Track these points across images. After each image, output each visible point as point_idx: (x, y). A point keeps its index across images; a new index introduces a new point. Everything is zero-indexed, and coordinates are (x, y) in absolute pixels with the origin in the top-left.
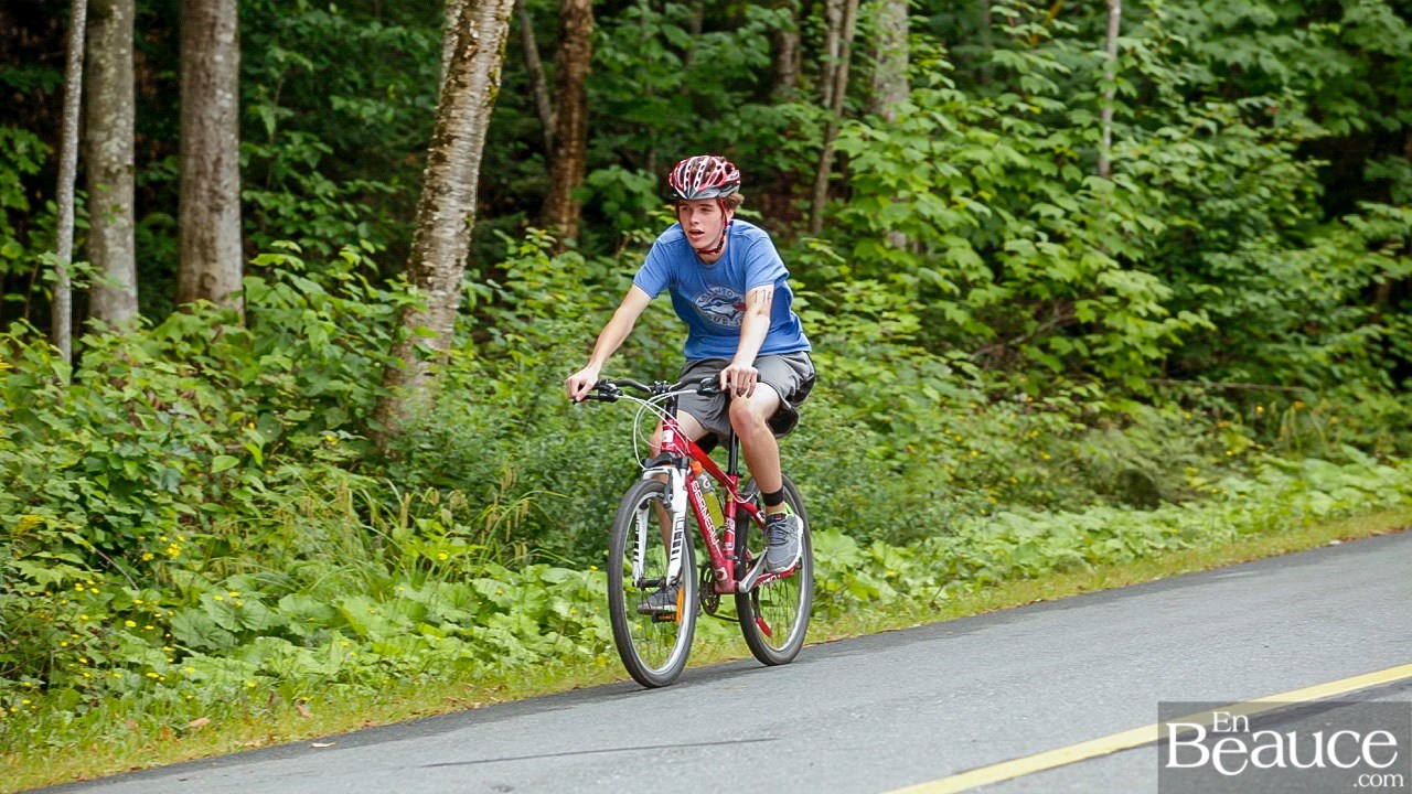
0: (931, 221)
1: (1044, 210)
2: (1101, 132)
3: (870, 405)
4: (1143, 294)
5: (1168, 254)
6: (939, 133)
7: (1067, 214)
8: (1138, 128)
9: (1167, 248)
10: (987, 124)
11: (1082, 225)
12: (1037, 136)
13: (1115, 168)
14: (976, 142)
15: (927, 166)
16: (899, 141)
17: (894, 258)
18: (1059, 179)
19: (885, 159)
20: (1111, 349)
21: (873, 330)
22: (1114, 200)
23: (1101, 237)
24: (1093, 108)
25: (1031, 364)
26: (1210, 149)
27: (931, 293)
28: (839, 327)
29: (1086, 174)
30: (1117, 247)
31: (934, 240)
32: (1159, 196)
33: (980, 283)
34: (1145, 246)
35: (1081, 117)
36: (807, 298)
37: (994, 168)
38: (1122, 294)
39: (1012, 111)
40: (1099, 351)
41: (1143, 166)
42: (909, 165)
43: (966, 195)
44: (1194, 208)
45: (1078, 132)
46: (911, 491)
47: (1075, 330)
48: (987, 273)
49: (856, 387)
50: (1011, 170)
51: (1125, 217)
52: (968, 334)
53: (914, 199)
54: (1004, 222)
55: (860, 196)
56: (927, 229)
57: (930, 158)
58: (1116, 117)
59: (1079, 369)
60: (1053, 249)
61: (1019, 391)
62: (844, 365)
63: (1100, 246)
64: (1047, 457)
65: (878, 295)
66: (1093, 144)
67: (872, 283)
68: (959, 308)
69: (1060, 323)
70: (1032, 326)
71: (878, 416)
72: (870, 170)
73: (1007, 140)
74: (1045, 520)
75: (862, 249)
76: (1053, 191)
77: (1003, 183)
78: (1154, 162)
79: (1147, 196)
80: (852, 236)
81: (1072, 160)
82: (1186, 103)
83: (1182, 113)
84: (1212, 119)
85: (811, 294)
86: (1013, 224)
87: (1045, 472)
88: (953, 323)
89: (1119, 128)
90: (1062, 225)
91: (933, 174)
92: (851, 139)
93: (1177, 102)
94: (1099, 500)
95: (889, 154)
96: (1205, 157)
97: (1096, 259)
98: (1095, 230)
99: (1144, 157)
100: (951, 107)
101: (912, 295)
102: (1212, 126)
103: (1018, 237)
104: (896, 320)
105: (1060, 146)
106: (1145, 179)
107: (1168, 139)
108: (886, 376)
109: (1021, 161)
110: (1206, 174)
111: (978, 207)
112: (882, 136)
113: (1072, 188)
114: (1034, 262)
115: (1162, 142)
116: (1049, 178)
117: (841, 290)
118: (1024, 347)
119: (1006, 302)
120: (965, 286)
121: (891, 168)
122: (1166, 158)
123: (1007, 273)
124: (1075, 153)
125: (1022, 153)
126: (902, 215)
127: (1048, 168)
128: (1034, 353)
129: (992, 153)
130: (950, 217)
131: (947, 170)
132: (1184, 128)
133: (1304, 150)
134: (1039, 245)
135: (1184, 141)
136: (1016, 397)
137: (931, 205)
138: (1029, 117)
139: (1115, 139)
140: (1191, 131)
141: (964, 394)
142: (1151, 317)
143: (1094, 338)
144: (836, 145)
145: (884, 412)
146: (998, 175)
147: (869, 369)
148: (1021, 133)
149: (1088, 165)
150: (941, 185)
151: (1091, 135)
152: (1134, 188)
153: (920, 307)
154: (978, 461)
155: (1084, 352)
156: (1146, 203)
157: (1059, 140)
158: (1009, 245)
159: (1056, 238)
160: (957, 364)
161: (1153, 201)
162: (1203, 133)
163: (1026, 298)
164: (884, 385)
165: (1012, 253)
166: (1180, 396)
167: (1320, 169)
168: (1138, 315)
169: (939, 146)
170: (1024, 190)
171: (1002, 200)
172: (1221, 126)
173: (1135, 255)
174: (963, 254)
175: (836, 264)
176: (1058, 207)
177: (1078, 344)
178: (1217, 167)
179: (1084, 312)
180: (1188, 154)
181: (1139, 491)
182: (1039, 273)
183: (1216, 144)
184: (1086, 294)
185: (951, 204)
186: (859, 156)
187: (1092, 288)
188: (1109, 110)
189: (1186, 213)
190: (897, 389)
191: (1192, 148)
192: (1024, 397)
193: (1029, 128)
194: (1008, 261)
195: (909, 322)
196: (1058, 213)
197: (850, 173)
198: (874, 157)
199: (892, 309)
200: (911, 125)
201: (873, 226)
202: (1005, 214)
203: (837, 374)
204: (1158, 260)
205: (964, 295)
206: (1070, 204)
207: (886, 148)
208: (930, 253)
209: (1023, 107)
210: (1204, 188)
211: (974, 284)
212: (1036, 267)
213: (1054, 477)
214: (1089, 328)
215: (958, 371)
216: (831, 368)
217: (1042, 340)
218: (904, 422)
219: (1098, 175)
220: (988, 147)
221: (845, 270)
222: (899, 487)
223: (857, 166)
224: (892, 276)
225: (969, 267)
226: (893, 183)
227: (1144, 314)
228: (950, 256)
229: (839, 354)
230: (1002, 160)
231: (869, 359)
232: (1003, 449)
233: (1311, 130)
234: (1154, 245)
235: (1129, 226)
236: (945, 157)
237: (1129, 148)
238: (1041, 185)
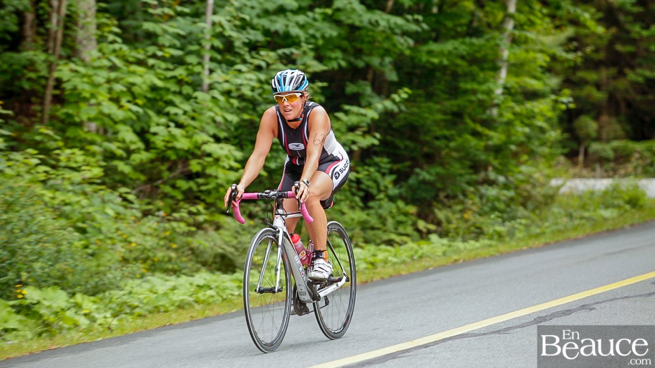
0: (109, 116)
1: (172, 110)
2: (203, 67)
3: (75, 218)
4: (227, 157)
5: (241, 134)
6: (113, 68)
7: (185, 113)
8: (224, 66)
9: (240, 131)
10: (140, 63)
11: (193, 118)
12: (168, 69)
13: (211, 87)
14: (134, 73)
15: (107, 86)
16: (91, 72)
17: (89, 137)
18: (180, 93)
19: (84, 82)
20: (210, 187)
21: (76, 177)
22: (210, 105)
23: (204, 125)
24: (198, 54)
25: (165, 196)
26: (263, 77)
27: (110, 156)
28: (58, 175)
29: (195, 90)
30: (212, 130)
31: (112, 127)
32: (235, 103)
33: (137, 151)
34: (228, 130)
35: (191, 59)
36: (40, 159)
37: (145, 87)
38: (215, 156)
39: (154, 56)
40: (203, 188)
41: (226, 86)
42: (96, 85)
43: (129, 102)
44: (254, 109)
45: (190, 67)
46: (98, 266)
47: (190, 176)
48: (141, 145)
49: (67, 209)
50: (154, 88)
51: (217, 114)
52: (131, 179)
53: (99, 104)
54: (150, 117)
55: (69, 103)
56: (107, 120)
57: (109, 81)
58: (212, 60)
59: (192, 197)
60: (177, 132)
61: (159, 210)
62: (60, 197)
63: (203, 130)
64: (175, 246)
65: (79, 156)
66: (199, 74)
67: (76, 151)
68: (126, 164)
69: (182, 173)
70: (166, 175)
71: (80, 225)
72: (75, 88)
73: (152, 72)
74: (173, 281)
75: (71, 132)
76: (177, 100)
77: (150, 95)
78: (232, 84)
79: (229, 103)
80: (65, 125)
81: (188, 83)
82: (250, 52)
83: (247, 57)
84: (263, 60)
85: (41, 156)
86: (155, 118)
87: (173, 255)
88: (122, 173)
89: (213, 65)
90: (182, 119)
91: (110, 90)
92: (64, 71)
93: (244, 51)
94: (203, 269)
95: (85, 79)
96: (260, 81)
97: (201, 137)
98: (201, 121)
99: (227, 81)
100: (120, 53)
101: (99, 157)
102: (263, 64)
103: (158, 125)
104: (89, 170)
105: (181, 75)
106: (227, 93)
107: (240, 71)
108: (84, 202)
109: (159, 83)
110: (260, 91)
111: (135, 108)
112: (82, 70)
113: (188, 98)
114: (167, 138)
115: (236, 73)
116: (175, 93)
117: (58, 155)
118: (162, 186)
119: (152, 161)
120: (129, 152)
121: (87, 87)
122: (239, 81)
123: (152, 145)
124: (189, 79)
125: (160, 79)
126: (93, 113)
127: (174, 87)
128: (167, 189)
129: (143, 79)
130: (120, 114)
131: (118, 87)
132: (248, 65)
133: (314, 77)
134: (170, 129)
135: (249, 72)
136: (157, 213)
137: (109, 108)
138: (163, 59)
139: (211, 71)
140: (252, 67)
141: (128, 212)
142: (231, 169)
143: (201, 181)
144: (56, 75)
145: (83, 222)
146: (147, 91)
147: (74, 199)
148: (159, 68)
149: (196, 86)
150: (115, 96)
151: (197, 69)
152: (222, 98)
153: (103, 164)
154: (137, 250)
155: (195, 188)
156: (228, 106)
157: (180, 72)
158: (154, 129)
159: (179, 126)
160: (124, 195)
161: (232, 105)
162: (259, 68)
163: (163, 159)
164: (83, 207)
165: (155, 134)
166: (247, 212)
167: (322, 88)
168: (224, 168)
169: (113, 75)
170: (161, 99)
171: (149, 105)
172: (268, 65)
173: (222, 135)
174: (128, 135)
175: (56, 140)
176: (180, 108)
177: (192, 184)
178: (266, 87)
179: (195, 166)
180: (251, 80)
181: (225, 264)
182: (170, 145)
183: (266, 74)
184: (195, 156)
185: (121, 107)
186: (68, 81)
187: (199, 153)
188: (207, 55)
189: (250, 112)
190: (90, 210)
191: (253, 76)
192: (162, 213)
193: (163, 65)
194: (153, 139)
195: (97, 172)
196: (180, 112)
197: (63, 90)
198: (77, 81)
199: (88, 165)
200: (97, 63)
201: (77, 119)
202: (151, 113)
203: (56, 202)
204: (235, 137)
205: (128, 158)
206: (187, 107)
207: (84, 76)
208: (109, 135)
209: (160, 53)
210: (259, 99)
211: (133, 152)
212: (168, 142)
213: (178, 257)
214: (198, 175)
215: (125, 199)
216: (53, 198)
217: (172, 182)
218: (94, 228)
219: (202, 91)
220: (141, 76)
221: (61, 144)
222: (92, 264)
223: (68, 86)
224: (88, 147)
225: (132, 142)
226: (87, 95)
227: (227, 166)
228: (120, 136)
229: (57, 190)
230: (149, 83)
231: (75, 193)
232: (150, 242)
233: (317, 67)
234: (232, 129)
235: (219, 119)
236: (117, 80)
237: (218, 76)
238: (171, 97)
